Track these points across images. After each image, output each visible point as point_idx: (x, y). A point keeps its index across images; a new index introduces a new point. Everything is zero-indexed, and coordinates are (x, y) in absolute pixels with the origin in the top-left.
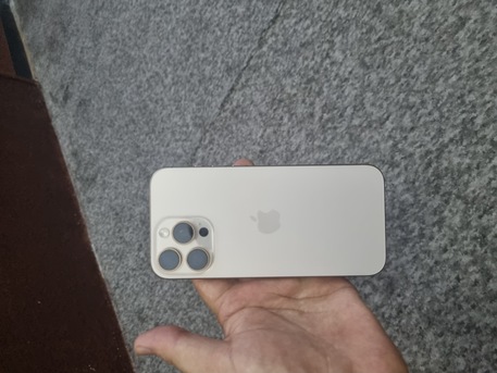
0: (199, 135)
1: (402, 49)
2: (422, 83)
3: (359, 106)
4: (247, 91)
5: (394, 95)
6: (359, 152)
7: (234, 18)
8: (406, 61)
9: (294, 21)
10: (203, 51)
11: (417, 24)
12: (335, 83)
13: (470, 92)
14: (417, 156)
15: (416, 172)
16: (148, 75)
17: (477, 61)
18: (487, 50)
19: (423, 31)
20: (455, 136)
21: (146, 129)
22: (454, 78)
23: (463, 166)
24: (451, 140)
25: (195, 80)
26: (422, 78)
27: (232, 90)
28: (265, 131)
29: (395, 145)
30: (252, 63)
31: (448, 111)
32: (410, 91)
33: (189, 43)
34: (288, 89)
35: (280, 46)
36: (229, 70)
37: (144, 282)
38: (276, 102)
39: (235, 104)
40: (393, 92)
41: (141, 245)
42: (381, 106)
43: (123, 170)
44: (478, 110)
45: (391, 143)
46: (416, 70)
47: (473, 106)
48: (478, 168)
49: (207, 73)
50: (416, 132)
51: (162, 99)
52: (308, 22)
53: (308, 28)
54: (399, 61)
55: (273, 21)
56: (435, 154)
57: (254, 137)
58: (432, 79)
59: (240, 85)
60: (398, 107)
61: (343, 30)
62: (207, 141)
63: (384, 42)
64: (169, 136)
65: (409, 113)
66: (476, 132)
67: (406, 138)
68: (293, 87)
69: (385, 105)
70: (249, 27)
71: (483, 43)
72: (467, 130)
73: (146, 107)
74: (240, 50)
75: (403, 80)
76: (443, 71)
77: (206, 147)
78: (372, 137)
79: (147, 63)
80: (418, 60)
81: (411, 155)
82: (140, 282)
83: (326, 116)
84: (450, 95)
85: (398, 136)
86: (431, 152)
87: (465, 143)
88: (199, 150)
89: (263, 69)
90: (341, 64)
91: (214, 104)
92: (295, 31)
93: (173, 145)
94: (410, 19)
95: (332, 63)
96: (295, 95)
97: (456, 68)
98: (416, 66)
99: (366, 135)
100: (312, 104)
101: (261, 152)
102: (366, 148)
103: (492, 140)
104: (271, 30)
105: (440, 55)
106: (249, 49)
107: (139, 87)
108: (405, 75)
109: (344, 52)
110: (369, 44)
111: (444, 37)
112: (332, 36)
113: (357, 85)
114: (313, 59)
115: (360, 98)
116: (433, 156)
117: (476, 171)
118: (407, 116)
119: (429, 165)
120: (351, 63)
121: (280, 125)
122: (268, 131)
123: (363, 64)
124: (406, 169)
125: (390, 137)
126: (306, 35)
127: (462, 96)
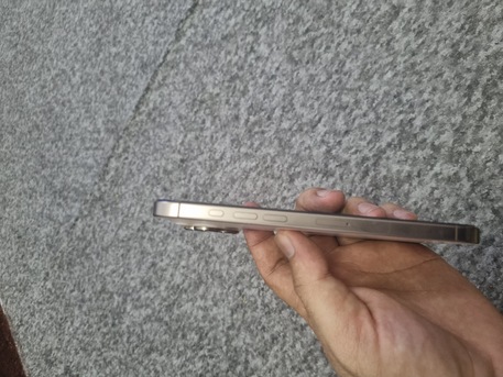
0: (111, 142)
1: (332, 42)
2: (355, 80)
3: (289, 106)
4: (165, 91)
5: (326, 94)
6: (290, 160)
7: (149, 7)
8: (337, 55)
9: (214, 10)
10: (114, 45)
11: (347, 13)
12: (261, 81)
13: (407, 90)
14: (353, 163)
15: (353, 182)
16: (54, 72)
17: (413, 55)
18: (423, 43)
19: (355, 21)
20: (393, 140)
21: (52, 136)
22: (389, 75)
23: (403, 174)
24: (389, 145)
25: (106, 78)
26: (356, 74)
27: (148, 89)
28: (186, 136)
29: (328, 152)
30: (169, 58)
31: (384, 111)
32: (342, 89)
33: (99, 35)
34: (210, 89)
35: (200, 39)
36: (144, 66)
37: (51, 318)
38: (196, 103)
39: (151, 105)
40: (324, 90)
41: (47, 274)
42: (312, 106)
43: (26, 185)
44: (417, 110)
45: (324, 148)
46: (348, 66)
47: (411, 106)
48: (419, 176)
49: (119, 70)
50: (351, 136)
51: (69, 101)
52: (230, 11)
53: (230, 18)
54: (330, 56)
55: (191, 11)
56: (372, 161)
57: (173, 144)
58: (365, 76)
59: (156, 84)
60: (331, 107)
61: (268, 21)
62: (121, 150)
63: (312, 33)
64: (78, 143)
65: (342, 114)
66: (415, 136)
67: (340, 143)
68: (215, 85)
69: (316, 105)
70: (165, 18)
71: (419, 34)
72: (406, 134)
73: (51, 110)
74: (156, 43)
75: (335, 77)
76: (377, 66)
77: (120, 156)
78: (303, 142)
79: (52, 60)
80: (350, 54)
81: (347, 162)
82: (47, 317)
83: (252, 119)
84: (386, 94)
85: (332, 141)
86: (368, 159)
87: (404, 148)
88: (113, 160)
89: (182, 66)
90: (267, 59)
91: (128, 106)
92: (216, 22)
93: (81, 155)
94: (339, 8)
95: (258, 58)
96: (218, 95)
97: (392, 63)
98: (348, 61)
99: (295, 140)
100: (237, 105)
101: (182, 161)
102: (297, 155)
103: (433, 144)
104: (189, 21)
105: (373, 48)
106: (165, 42)
107: (43, 87)
108: (337, 71)
109: (270, 45)
110: (297, 36)
111: (377, 28)
112: (256, 27)
113: (285, 83)
114: (236, 54)
115: (289, 96)
116: (370, 163)
117: (417, 180)
118: (341, 117)
119: (366, 173)
120: (278, 58)
121: (202, 129)
122: (189, 136)
123: (291, 59)
124: (341, 178)
125: (323, 141)
126: (227, 26)
127: (399, 94)
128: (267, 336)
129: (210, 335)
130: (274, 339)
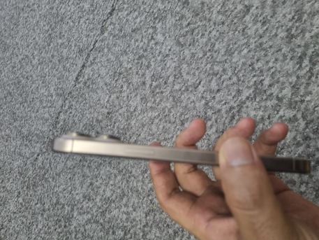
0: (60, 103)
1: (206, 31)
2: (223, 56)
3: (178, 75)
4: (95, 67)
5: (203, 65)
6: (181, 110)
7: (83, 12)
8: (210, 39)
9: (126, 13)
10: (60, 38)
11: (215, 12)
12: (159, 58)
13: (258, 61)
14: (223, 111)
15: (224, 124)
16: (20, 57)
17: (261, 37)
18: (267, 29)
19: (220, 16)
20: (250, 95)
21: (20, 99)
22: (245, 51)
23: (258, 118)
24: (248, 98)
25: (55, 60)
26: (223, 52)
27: (83, 66)
28: (110, 96)
29: (207, 104)
30: (97, 45)
31: (243, 76)
32: (214, 62)
33: (50, 32)
34: (125, 64)
35: (117, 32)
36: (81, 51)
37: (23, 223)
38: (117, 75)
39: (86, 77)
40: (202, 63)
41: (19, 193)
42: (194, 74)
43: (3, 133)
44: (265, 74)
45: (203, 102)
46: (217, 46)
47: (261, 71)
48: (269, 118)
49: (64, 54)
50: (221, 93)
51: (31, 76)
52: (136, 13)
53: (137, 17)
54: (205, 40)
55: (111, 14)
56: (236, 109)
57: (102, 102)
58: (229, 52)
59: (89, 63)
60: (206, 74)
61: (162, 19)
62: (67, 107)
63: (192, 26)
64: (38, 104)
65: (215, 78)
66: (265, 91)
67: (214, 98)
68: (128, 62)
69: (197, 73)
70: (94, 19)
71: (264, 23)
72: (258, 90)
73: (19, 82)
74: (88, 36)
75: (208, 54)
76: (236, 46)
77: (67, 111)
78: (189, 98)
79: (19, 49)
80: (218, 38)
81: (219, 111)
82: (20, 222)
83: (154, 84)
84: (244, 64)
85: (209, 97)
86: (234, 108)
87: (257, 100)
88: (61, 114)
89: (106, 50)
90: (163, 44)
91: (71, 78)
92: (127, 21)
93: (41, 111)
94: (209, 9)
95: (156, 44)
96: (131, 68)
97: (246, 43)
98: (217, 43)
99: (184, 97)
100: (143, 75)
101: (108, 113)
102: (186, 106)
103: (277, 97)
104: (109, 20)
105: (234, 34)
106: (94, 35)
107: (14, 67)
108: (209, 50)
109: (164, 35)
110: (182, 28)
111: (235, 21)
112: (154, 23)
113: (176, 59)
114: (142, 41)
115: (177, 68)
116: (235, 111)
117: (268, 121)
118: (214, 81)
119: (233, 117)
120: (170, 43)
121: (121, 92)
122: (112, 96)
123: (178, 43)
124: (216, 121)
125: (202, 97)
126: (135, 23)
127: (252, 65)
128: (171, 231)
129: (132, 231)
130: (176, 233)
